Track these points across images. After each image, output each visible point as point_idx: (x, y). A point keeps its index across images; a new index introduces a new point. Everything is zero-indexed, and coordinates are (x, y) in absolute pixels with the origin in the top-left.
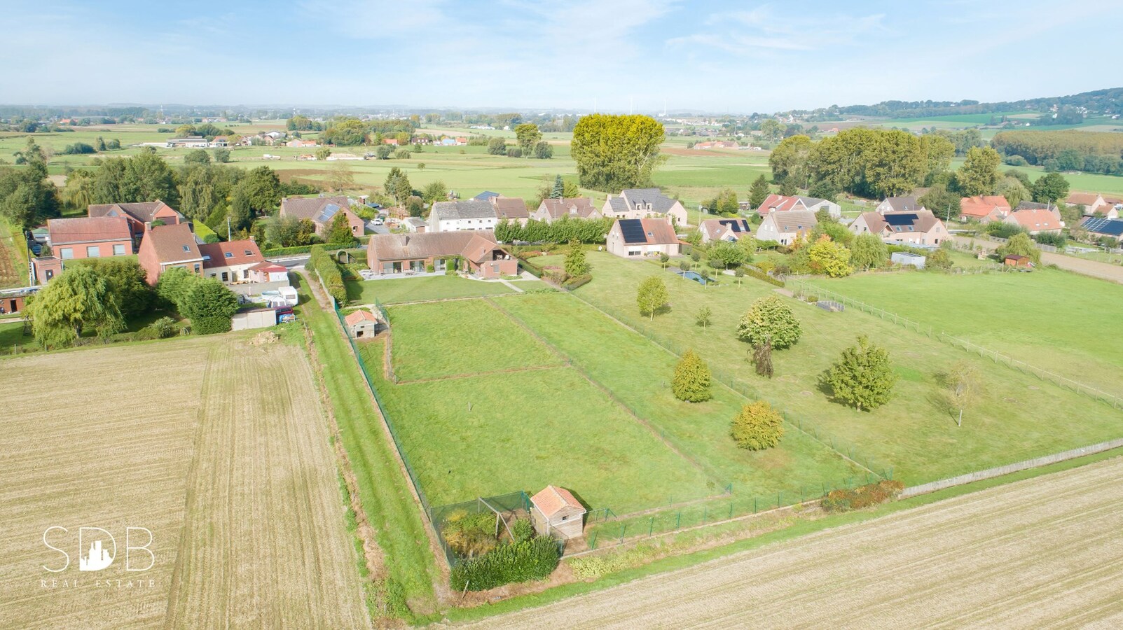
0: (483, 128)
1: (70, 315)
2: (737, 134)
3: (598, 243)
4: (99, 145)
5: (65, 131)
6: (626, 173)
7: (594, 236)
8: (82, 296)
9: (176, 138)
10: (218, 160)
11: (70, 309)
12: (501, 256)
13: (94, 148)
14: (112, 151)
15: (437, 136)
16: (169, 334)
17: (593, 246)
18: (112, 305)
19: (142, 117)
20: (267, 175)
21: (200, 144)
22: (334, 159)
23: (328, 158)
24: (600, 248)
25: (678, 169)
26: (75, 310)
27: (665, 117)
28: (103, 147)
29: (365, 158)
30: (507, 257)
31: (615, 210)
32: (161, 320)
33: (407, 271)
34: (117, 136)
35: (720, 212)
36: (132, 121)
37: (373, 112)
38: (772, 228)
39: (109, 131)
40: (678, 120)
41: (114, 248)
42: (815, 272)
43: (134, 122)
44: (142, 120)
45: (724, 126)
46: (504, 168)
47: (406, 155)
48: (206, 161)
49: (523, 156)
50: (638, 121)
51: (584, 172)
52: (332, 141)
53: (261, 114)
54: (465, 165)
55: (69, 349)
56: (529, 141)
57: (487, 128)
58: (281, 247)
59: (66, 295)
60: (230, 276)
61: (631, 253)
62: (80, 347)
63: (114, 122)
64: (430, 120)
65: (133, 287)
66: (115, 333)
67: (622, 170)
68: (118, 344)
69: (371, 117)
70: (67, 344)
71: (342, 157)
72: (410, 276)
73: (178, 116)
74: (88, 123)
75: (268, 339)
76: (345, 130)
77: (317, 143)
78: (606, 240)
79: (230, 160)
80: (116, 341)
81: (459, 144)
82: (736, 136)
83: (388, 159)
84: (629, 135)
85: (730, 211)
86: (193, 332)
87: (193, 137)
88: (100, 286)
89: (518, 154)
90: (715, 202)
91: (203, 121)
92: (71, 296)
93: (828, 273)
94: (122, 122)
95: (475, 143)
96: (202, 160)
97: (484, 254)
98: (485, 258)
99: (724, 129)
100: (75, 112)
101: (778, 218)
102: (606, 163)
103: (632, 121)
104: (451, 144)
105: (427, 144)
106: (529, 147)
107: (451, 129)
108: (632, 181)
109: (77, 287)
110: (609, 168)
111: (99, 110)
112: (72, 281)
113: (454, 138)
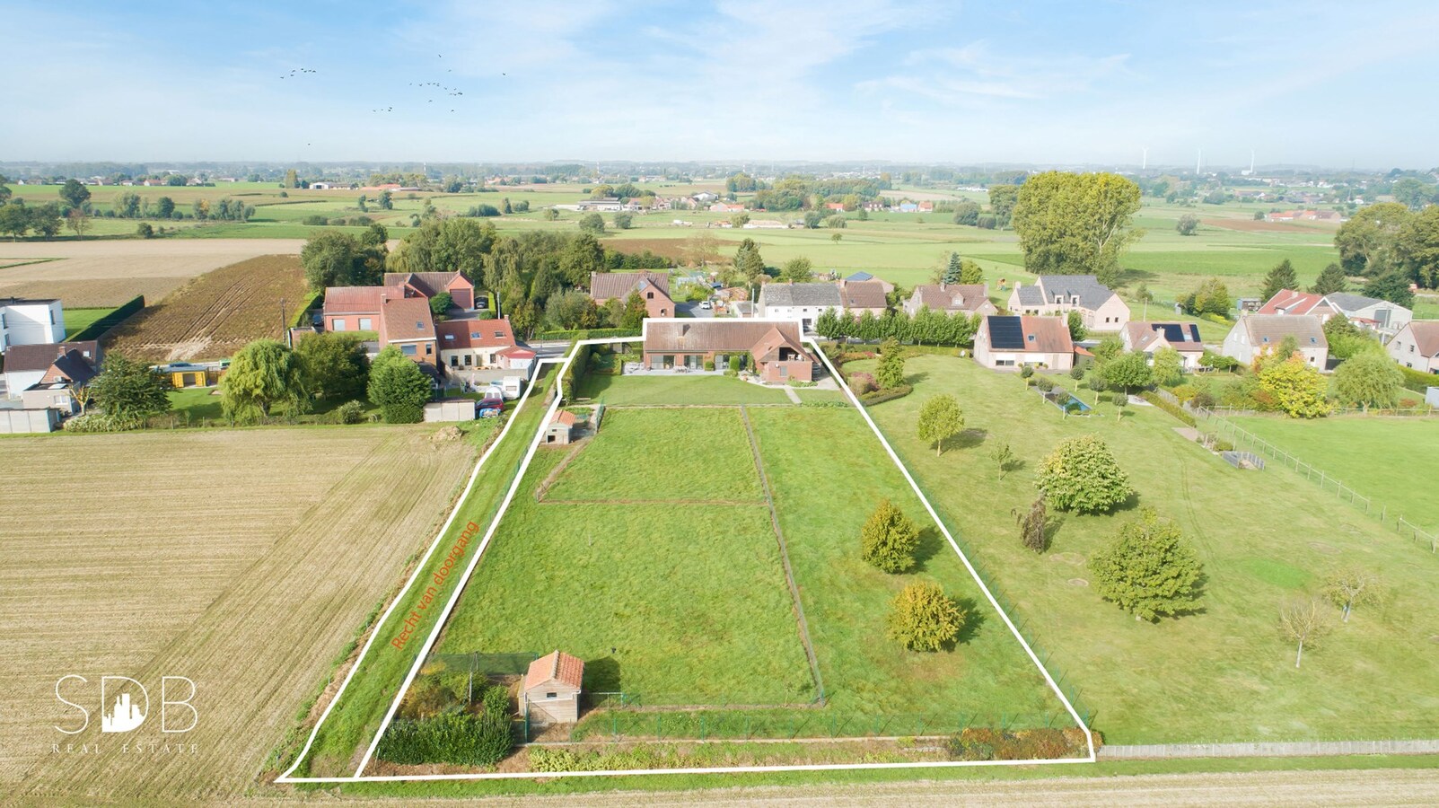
0: (974, 190)
1: (252, 390)
2: (1352, 199)
3: (963, 346)
4: (505, 207)
5: (489, 191)
6: (1080, 253)
7: (954, 337)
8: (262, 371)
9: (591, 200)
10: (618, 225)
11: (250, 384)
12: (793, 356)
13: (499, 210)
14: (517, 214)
15: (897, 199)
16: (353, 420)
17: (954, 350)
18: (296, 383)
19: (577, 176)
20: (588, 244)
21: (612, 207)
22: (752, 226)
23: (746, 226)
24: (963, 352)
25: (1211, 249)
26: (257, 387)
27: (1250, 175)
28: (509, 210)
29: (790, 226)
30: (800, 357)
31: (1023, 302)
32: (349, 403)
33: (680, 368)
34: (527, 197)
35: (1200, 313)
36: (564, 180)
37: (844, 168)
38: (1243, 338)
39: (532, 191)
40: (1264, 180)
41: (359, 320)
42: (1263, 408)
43: (566, 180)
44: (575, 179)
45: (1336, 188)
46: (950, 242)
47: (841, 224)
48: (600, 226)
49: (996, 227)
50: (1101, 181)
51: (1030, 250)
52: (764, 205)
53: (708, 172)
54: (903, 237)
55: (255, 427)
56: (1007, 207)
57: (979, 189)
58: (562, 330)
59: (247, 369)
60: (474, 360)
61: (1000, 363)
62: (266, 426)
63: (544, 182)
64: (907, 180)
65: (339, 365)
66: (300, 414)
67: (1074, 248)
68: (303, 426)
69: (836, 175)
70: (252, 421)
71: (765, 224)
72: (681, 374)
73: (616, 175)
74: (519, 182)
75: (449, 434)
76: (782, 191)
77: (746, 208)
78: (973, 341)
79: (632, 226)
80: (302, 423)
81: (923, 210)
82: (1350, 202)
83: (818, 227)
84: (1086, 200)
85: (1215, 312)
86: (383, 420)
87: (607, 199)
88: (283, 362)
89: (991, 225)
90: (1192, 298)
91: (640, 180)
92: (252, 370)
93: (1288, 411)
94: (554, 181)
95: (944, 209)
96: (595, 226)
97: (768, 352)
98: (770, 357)
99: (1334, 192)
100: (513, 170)
101: (1255, 324)
102: (1054, 238)
103: (1093, 181)
104: (911, 211)
105: (880, 210)
106: (1006, 215)
107: (932, 191)
108: (1088, 265)
109: (260, 360)
110: (1057, 245)
111: (538, 168)
112: (255, 354)
113: (917, 203)
